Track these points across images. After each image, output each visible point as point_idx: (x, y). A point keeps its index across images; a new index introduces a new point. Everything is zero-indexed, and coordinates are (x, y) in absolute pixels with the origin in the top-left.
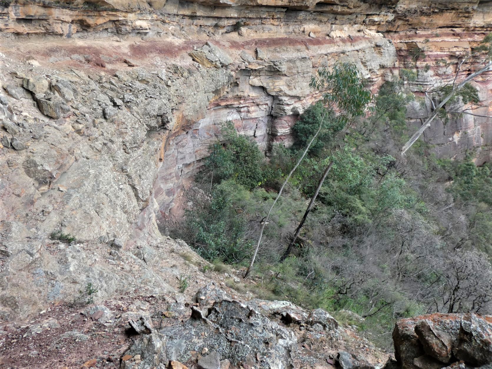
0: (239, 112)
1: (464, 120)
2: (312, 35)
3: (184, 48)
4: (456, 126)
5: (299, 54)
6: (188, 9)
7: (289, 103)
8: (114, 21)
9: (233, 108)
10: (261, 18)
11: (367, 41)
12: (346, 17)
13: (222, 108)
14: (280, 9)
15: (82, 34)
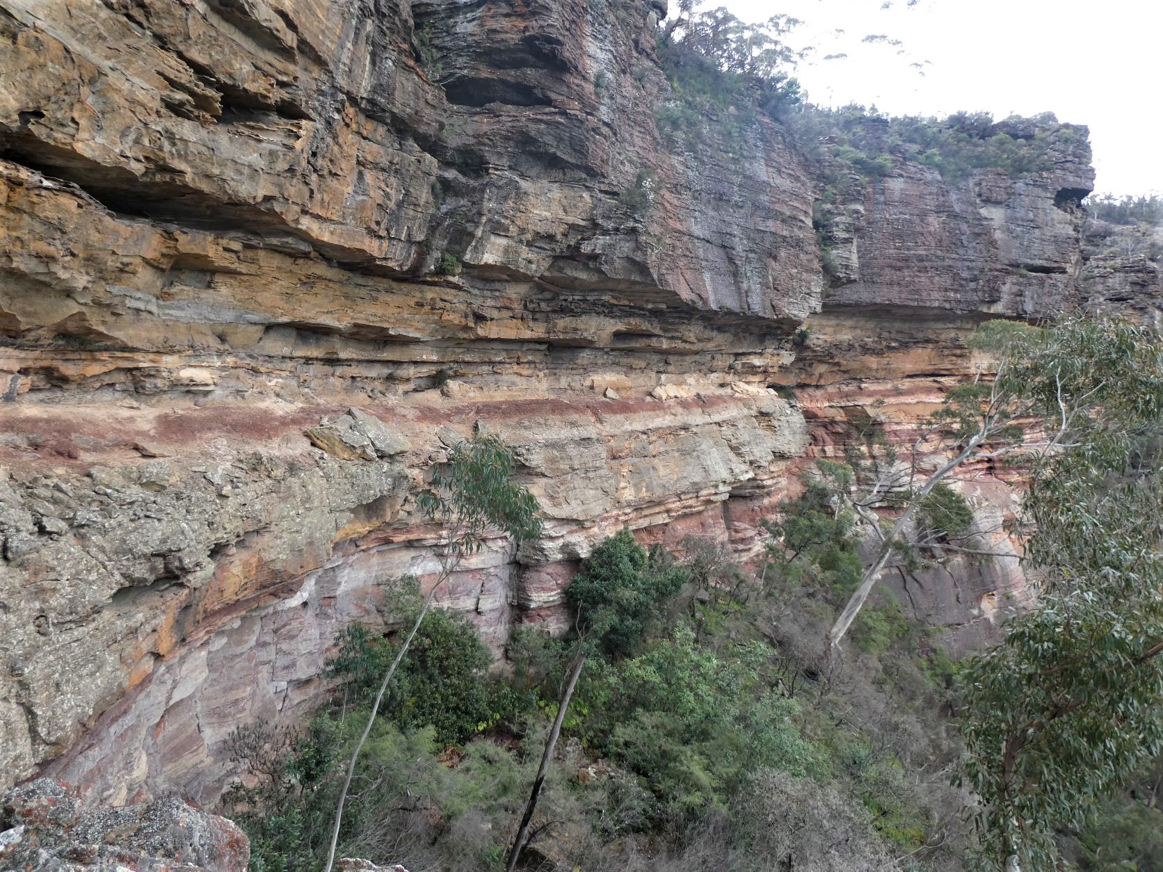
0: (440, 556)
1: (998, 567)
2: (610, 393)
3: (294, 421)
4: (983, 581)
5: (575, 431)
6: (318, 347)
7: (554, 534)
8: (130, 370)
9: (425, 547)
10: (491, 363)
11: (740, 404)
12: (689, 359)
13: (399, 549)
14: (532, 346)
15: (49, 394)
